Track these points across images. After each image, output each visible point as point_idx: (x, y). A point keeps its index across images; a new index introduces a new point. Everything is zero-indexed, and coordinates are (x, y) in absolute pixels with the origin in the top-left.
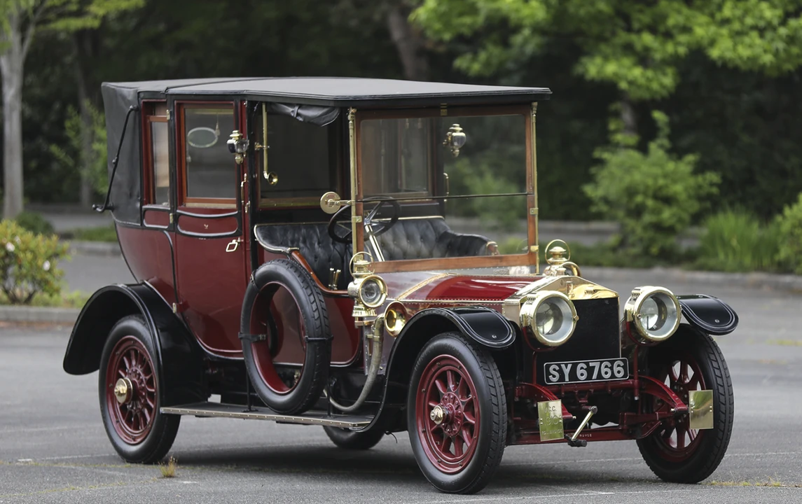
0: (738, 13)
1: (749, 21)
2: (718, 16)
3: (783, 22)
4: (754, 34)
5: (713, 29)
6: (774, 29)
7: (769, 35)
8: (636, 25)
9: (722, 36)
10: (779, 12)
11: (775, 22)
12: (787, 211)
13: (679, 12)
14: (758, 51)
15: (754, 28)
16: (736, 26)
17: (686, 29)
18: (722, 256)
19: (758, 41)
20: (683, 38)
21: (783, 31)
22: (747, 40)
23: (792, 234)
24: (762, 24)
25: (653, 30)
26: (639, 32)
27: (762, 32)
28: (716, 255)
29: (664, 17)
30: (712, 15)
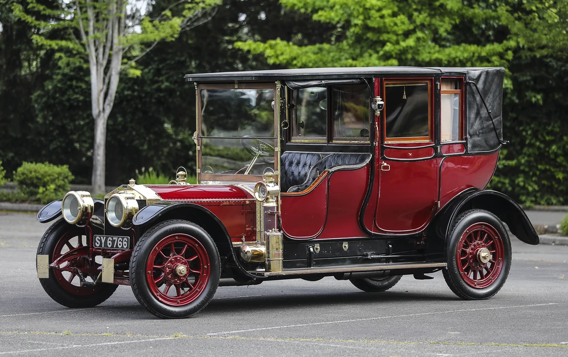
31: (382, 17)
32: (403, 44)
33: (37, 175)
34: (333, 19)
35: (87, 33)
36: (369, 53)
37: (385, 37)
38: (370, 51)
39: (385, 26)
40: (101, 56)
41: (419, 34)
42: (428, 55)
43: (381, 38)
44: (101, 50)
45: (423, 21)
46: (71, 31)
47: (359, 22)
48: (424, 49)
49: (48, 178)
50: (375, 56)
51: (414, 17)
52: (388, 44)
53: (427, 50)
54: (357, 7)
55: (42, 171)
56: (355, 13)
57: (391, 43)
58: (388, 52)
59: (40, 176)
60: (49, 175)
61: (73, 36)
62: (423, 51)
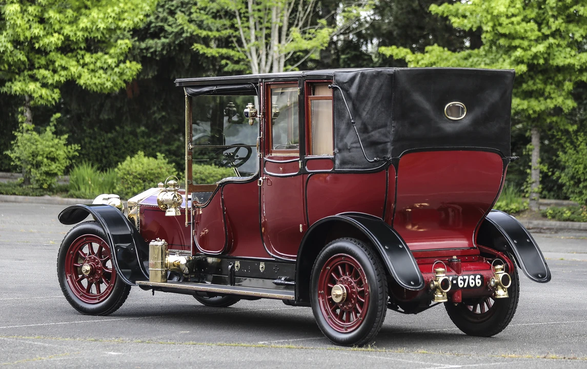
0: (93, 60)
1: (98, 64)
2: (81, 61)
3: (117, 66)
4: (101, 72)
5: (80, 68)
6: (113, 69)
7: (109, 72)
8: (37, 65)
9: (84, 72)
10: (116, 60)
11: (113, 65)
12: (120, 166)
13: (62, 59)
14: (103, 80)
15: (102, 68)
16: (92, 67)
17: (64, 68)
18: (83, 190)
19: (103, 75)
20: (63, 73)
21: (116, 70)
22: (97, 75)
23: (123, 178)
24: (105, 66)
25: (47, 68)
26: (39, 68)
27: (105, 70)
28: (79, 189)
29: (53, 62)
30: (78, 61)
31: (512, 23)
32: (534, 50)
33: (202, 176)
34: (466, 26)
35: (248, 41)
36: (503, 58)
37: (516, 42)
38: (504, 56)
39: (516, 32)
40: (263, 63)
41: (551, 40)
42: (563, 59)
43: (513, 44)
44: (264, 57)
45: (558, 27)
46: (234, 40)
47: (489, 29)
48: (560, 55)
49: (212, 179)
50: (508, 61)
51: (550, 23)
52: (519, 49)
53: (563, 55)
54: (485, 14)
55: (206, 173)
56: (484, 20)
57: (523, 48)
58: (519, 57)
59: (204, 178)
60: (213, 177)
61: (236, 44)
62: (559, 56)
